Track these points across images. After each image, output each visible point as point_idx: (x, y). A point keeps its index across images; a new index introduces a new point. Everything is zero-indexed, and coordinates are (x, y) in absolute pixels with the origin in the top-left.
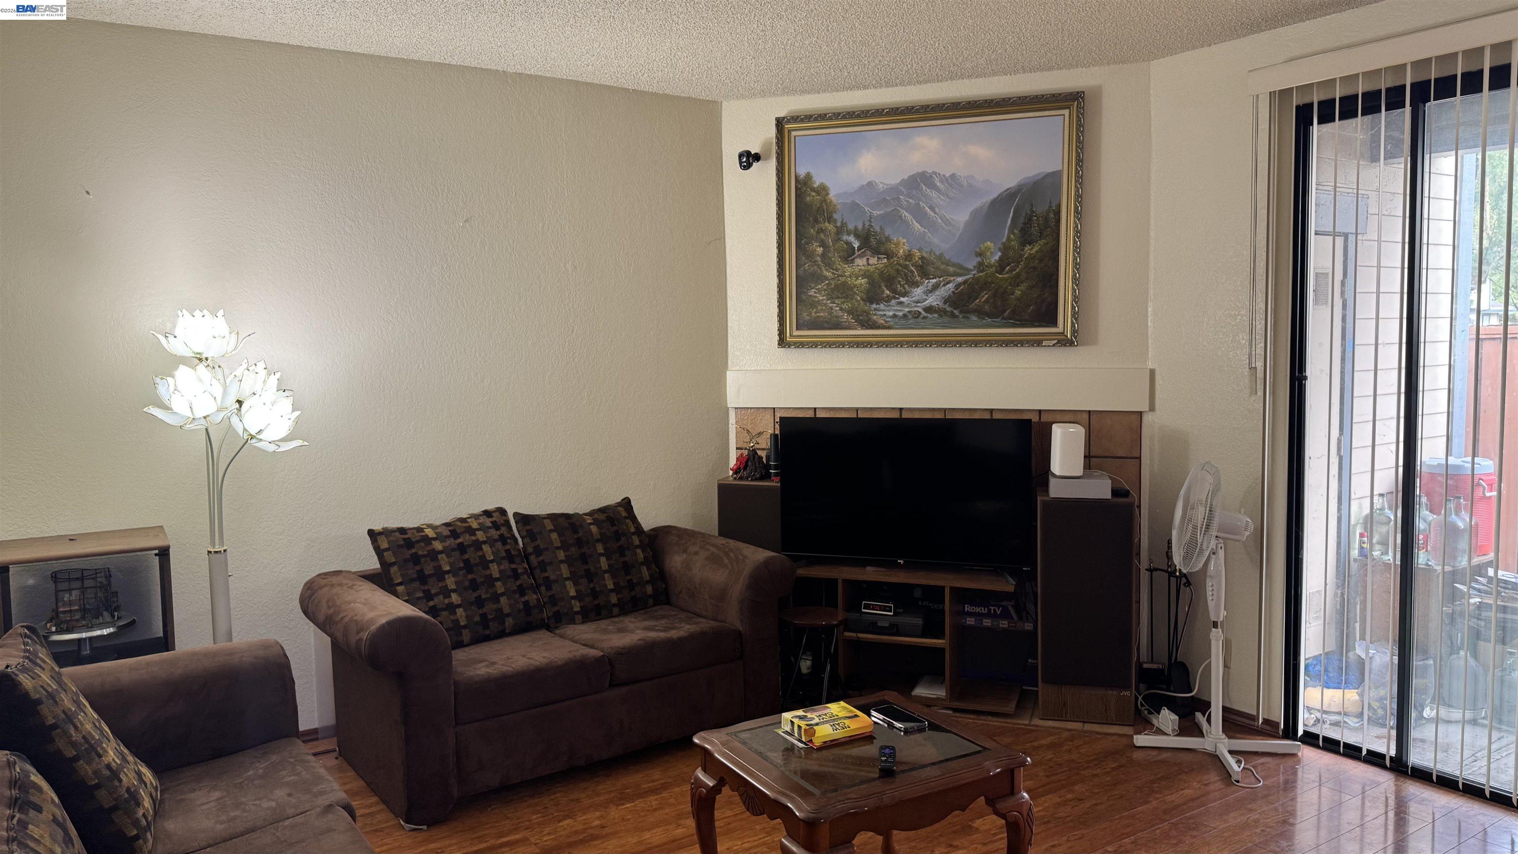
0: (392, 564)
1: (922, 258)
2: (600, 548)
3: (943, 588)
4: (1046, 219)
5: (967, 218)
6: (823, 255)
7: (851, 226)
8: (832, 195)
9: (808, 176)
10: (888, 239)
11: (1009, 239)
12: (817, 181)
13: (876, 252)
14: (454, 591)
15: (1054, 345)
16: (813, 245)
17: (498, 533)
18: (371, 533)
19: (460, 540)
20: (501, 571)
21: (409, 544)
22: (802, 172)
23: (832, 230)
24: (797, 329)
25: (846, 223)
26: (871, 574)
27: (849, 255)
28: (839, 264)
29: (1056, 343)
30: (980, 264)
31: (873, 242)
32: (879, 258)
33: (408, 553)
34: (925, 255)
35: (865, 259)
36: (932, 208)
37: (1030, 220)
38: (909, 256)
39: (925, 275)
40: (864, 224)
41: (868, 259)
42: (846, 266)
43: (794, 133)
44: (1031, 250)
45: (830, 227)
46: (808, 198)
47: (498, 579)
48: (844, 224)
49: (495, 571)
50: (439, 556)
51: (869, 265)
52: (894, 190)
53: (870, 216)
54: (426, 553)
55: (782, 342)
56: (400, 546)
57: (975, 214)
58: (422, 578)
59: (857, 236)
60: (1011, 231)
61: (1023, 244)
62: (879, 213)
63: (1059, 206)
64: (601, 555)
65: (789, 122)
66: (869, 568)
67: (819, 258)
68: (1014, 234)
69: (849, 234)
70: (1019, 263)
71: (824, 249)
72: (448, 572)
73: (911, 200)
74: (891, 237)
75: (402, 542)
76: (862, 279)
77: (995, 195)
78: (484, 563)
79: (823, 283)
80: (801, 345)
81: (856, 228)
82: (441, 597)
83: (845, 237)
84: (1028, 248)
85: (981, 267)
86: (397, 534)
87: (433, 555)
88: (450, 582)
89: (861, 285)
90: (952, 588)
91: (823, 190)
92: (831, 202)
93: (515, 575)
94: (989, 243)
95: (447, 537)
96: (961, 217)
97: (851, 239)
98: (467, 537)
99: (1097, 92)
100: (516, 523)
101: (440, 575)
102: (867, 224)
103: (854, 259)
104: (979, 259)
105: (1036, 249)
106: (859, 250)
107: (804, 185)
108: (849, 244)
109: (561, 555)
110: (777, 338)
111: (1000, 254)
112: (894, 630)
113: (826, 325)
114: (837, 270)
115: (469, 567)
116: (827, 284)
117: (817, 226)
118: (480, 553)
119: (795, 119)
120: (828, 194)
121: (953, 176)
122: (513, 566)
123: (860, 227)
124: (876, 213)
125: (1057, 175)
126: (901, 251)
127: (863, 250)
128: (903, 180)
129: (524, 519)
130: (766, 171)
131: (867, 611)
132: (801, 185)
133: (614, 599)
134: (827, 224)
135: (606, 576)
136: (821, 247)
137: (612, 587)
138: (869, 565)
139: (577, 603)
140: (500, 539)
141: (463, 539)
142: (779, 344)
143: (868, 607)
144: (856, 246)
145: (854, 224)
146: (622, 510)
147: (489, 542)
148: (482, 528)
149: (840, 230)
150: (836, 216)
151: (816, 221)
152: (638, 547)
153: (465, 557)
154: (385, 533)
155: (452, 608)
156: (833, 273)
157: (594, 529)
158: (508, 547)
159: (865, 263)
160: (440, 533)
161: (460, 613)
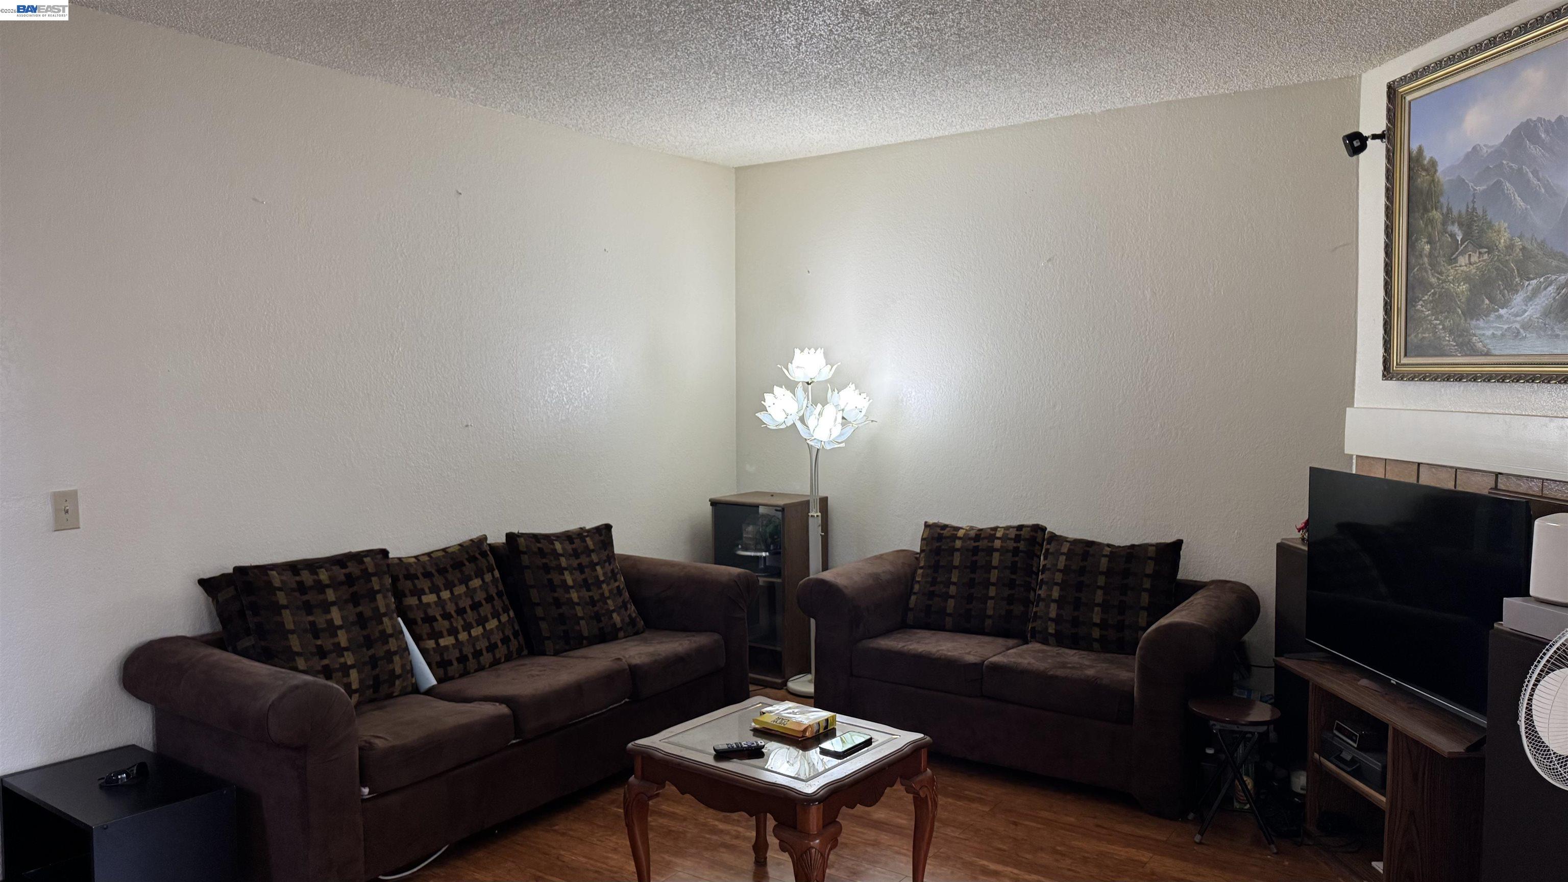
1: (1523, 249)
2: (1101, 581)
3: (1386, 725)
6: (1430, 255)
7: (1455, 213)
8: (1440, 172)
9: (1420, 150)
10: (1490, 224)
12: (1427, 156)
13: (1478, 245)
14: (954, 584)
16: (1422, 241)
17: (1018, 545)
18: (926, 524)
19: (978, 544)
21: (940, 538)
23: (1439, 220)
24: (1406, 355)
25: (1451, 208)
27: (1452, 252)
28: (1444, 265)
31: (1476, 233)
32: (1480, 253)
33: (935, 545)
34: (1527, 245)
35: (1467, 256)
36: (1534, 173)
38: (1511, 248)
39: (1525, 275)
40: (1468, 207)
41: (1470, 256)
42: (1449, 267)
43: (1409, 98)
45: (1437, 216)
46: (1419, 179)
48: (1449, 210)
49: (994, 576)
50: (956, 553)
51: (1470, 264)
52: (1497, 153)
53: (1474, 194)
54: (948, 548)
55: (1388, 373)
58: (937, 567)
59: (1461, 225)
62: (1482, 188)
64: (1100, 587)
65: (1400, 85)
67: (1426, 260)
69: (1453, 222)
71: (1431, 246)
72: (956, 567)
73: (1514, 165)
74: (1493, 223)
75: (936, 536)
76: (1464, 285)
78: (988, 567)
79: (1428, 292)
80: (1406, 377)
81: (1460, 213)
82: (942, 586)
83: (1450, 228)
86: (938, 530)
87: (953, 551)
88: (955, 576)
89: (1463, 292)
90: (1393, 729)
91: (1433, 167)
92: (1439, 181)
93: (1013, 584)
95: (970, 539)
97: (1456, 229)
98: (990, 542)
101: (950, 568)
102: (1471, 206)
103: (1457, 256)
106: (1462, 243)
107: (1415, 161)
108: (1453, 236)
109: (1060, 578)
110: (1381, 367)
113: (1431, 352)
114: (1441, 273)
115: (974, 567)
116: (1433, 293)
117: (1426, 216)
119: (1406, 82)
120: (1436, 172)
121: (1558, 120)
122: (1016, 577)
123: (1464, 212)
124: (1480, 188)
126: (1502, 241)
127: (1466, 243)
128: (1507, 137)
130: (1376, 151)
131: (1337, 733)
132: (1412, 166)
133: (1096, 633)
134: (1434, 212)
135: (1096, 609)
136: (1428, 243)
137: (1098, 621)
138: (1366, 678)
139: (1053, 625)
140: (1016, 551)
141: (983, 544)
142: (1384, 376)
143: (1340, 729)
144: (1459, 238)
145: (1459, 208)
146: (1151, 552)
147: (1003, 551)
148: (1004, 538)
149: (1447, 218)
150: (1443, 200)
151: (1426, 210)
152: (1145, 590)
153: (974, 558)
154: (935, 525)
155: (946, 596)
156: (1438, 279)
157: (1104, 561)
158: (1017, 559)
159: (1467, 262)
160: (969, 534)
161: (951, 603)
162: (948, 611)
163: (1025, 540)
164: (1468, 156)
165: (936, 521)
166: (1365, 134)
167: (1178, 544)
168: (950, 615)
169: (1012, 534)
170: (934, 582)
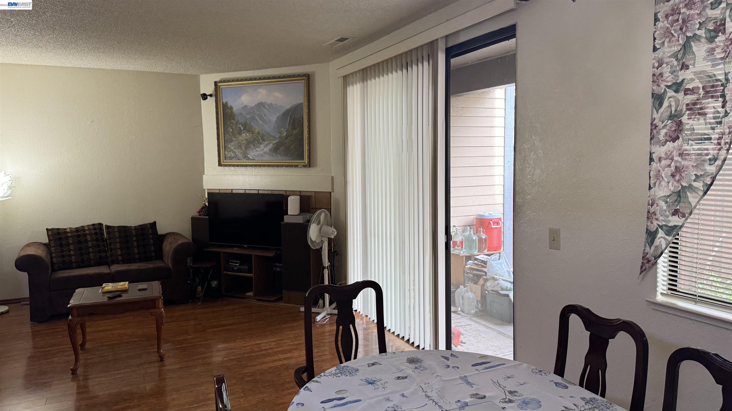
0: (51, 240)
1: (262, 134)
2: (135, 238)
3: (252, 255)
4: (299, 121)
5: (276, 119)
6: (232, 132)
7: (240, 121)
8: (234, 109)
9: (226, 103)
10: (252, 126)
11: (288, 128)
12: (229, 104)
13: (248, 131)
14: (72, 250)
15: (302, 167)
16: (229, 128)
17: (95, 231)
18: (47, 229)
19: (78, 233)
20: (92, 245)
21: (59, 234)
22: (224, 101)
24: (225, 160)
25: (239, 120)
26: (235, 251)
27: (240, 133)
28: (237, 135)
29: (302, 166)
30: (280, 136)
31: (248, 128)
32: (249, 133)
33: (57, 237)
34: (264, 133)
35: (245, 134)
36: (265, 115)
37: (295, 120)
38: (259, 133)
39: (263, 140)
40: (244, 121)
41: (246, 134)
42: (239, 136)
43: (221, 87)
44: (295, 131)
45: (234, 122)
46: (227, 111)
47: (90, 247)
48: (238, 121)
49: (90, 244)
50: (69, 238)
52: (252, 108)
53: (246, 118)
54: (64, 237)
55: (220, 165)
56: (56, 234)
57: (278, 118)
58: (61, 245)
59: (242, 126)
60: (289, 125)
61: (293, 130)
62: (249, 117)
63: (303, 116)
64: (134, 241)
65: (219, 83)
66: (235, 249)
67: (231, 133)
68: (290, 125)
69: (240, 124)
70: (292, 136)
72: (71, 244)
73: (258, 112)
74: (253, 126)
75: (56, 233)
76: (244, 141)
77: (284, 111)
78: (86, 241)
79: (232, 142)
80: (226, 166)
81: (242, 122)
82: (67, 252)
83: (239, 126)
84: (294, 131)
85: (280, 137)
86: (56, 230)
87: (67, 238)
88: (72, 247)
89: (244, 143)
90: (254, 255)
91: (231, 108)
92: (234, 112)
93: (98, 246)
94: (282, 129)
95: (74, 232)
96: (274, 119)
97: (241, 126)
98: (82, 232)
99: (314, 73)
100: (105, 228)
101: (68, 244)
103: (242, 134)
104: (280, 135)
105: (297, 131)
106: (243, 130)
107: (225, 106)
108: (240, 128)
109: (118, 240)
110: (217, 163)
111: (286, 133)
112: (239, 271)
114: (236, 137)
115: (80, 242)
116: (234, 143)
117: (230, 121)
118: (85, 238)
119: (220, 82)
120: (233, 109)
121: (271, 104)
122: (98, 243)
123: (243, 122)
124: (248, 117)
125: (301, 105)
126: (256, 131)
128: (255, 105)
129: (108, 227)
130: (211, 101)
131: (231, 264)
132: (224, 106)
133: (137, 256)
134: (233, 121)
135: (135, 248)
136: (231, 129)
137: (137, 252)
138: (235, 247)
139: (121, 257)
140: (96, 234)
141: (81, 233)
142: (219, 165)
143: (232, 262)
144: (242, 129)
145: (242, 120)
146: (149, 225)
147: (91, 234)
148: (89, 229)
149: (237, 123)
150: (235, 118)
151: (229, 119)
152: (151, 239)
153: (79, 239)
154: (52, 230)
155: (70, 256)
156: (236, 139)
157: (134, 232)
158: (97, 236)
159: (245, 135)
160: (72, 230)
161: (73, 257)
162: (73, 261)
163: (98, 229)
164: (243, 107)
165: (52, 228)
166: (207, 94)
167: (155, 223)
168: (74, 262)
169: (92, 227)
170: (62, 251)
